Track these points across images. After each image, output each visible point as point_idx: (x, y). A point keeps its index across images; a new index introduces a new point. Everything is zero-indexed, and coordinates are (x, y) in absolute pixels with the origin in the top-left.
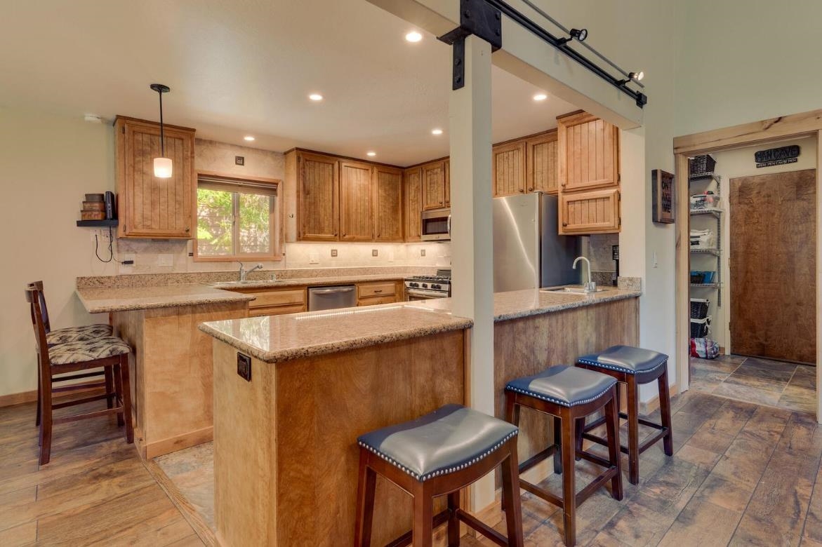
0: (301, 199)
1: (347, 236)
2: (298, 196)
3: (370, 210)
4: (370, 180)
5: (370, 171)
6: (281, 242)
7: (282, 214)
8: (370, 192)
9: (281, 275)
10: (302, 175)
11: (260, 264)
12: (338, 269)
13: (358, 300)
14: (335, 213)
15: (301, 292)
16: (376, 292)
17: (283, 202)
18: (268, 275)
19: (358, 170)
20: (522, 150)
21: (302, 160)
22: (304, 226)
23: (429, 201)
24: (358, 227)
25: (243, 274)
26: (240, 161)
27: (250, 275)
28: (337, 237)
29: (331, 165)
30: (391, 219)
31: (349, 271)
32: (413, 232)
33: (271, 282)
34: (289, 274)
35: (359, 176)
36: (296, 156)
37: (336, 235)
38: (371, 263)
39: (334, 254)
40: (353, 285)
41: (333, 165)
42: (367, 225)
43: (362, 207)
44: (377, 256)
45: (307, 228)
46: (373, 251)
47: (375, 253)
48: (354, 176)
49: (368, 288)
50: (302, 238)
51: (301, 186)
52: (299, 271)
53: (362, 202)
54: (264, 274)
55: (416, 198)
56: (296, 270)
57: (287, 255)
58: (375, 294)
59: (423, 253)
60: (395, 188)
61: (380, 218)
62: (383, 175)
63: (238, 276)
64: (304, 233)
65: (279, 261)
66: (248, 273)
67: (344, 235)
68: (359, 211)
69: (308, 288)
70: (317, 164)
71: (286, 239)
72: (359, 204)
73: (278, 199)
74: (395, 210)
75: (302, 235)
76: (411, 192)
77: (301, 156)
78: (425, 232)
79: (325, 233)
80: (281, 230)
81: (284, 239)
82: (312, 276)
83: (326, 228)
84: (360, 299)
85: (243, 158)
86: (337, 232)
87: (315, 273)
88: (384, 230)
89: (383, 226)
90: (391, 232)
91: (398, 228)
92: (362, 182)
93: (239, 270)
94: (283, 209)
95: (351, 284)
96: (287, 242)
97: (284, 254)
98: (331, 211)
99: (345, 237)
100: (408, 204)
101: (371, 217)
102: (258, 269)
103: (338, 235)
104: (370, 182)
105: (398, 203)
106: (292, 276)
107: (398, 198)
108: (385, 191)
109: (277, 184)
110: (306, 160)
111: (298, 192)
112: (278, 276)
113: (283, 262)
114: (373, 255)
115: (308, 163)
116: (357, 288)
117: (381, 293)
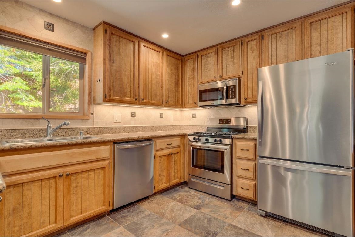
0: (108, 66)
1: (144, 101)
2: (105, 64)
3: (161, 83)
4: (161, 60)
5: (161, 53)
6: (90, 103)
7: (90, 81)
8: (161, 69)
9: (89, 131)
10: (108, 45)
11: (67, 122)
12: (136, 127)
13: (155, 152)
14: (136, 82)
15: (108, 148)
16: (168, 144)
17: (91, 70)
18: (76, 132)
19: (152, 50)
20: (297, 28)
21: (108, 32)
22: (110, 90)
23: (203, 78)
24: (153, 94)
25: (49, 131)
26: (50, 27)
27: (57, 132)
28: (137, 101)
29: (132, 43)
30: (175, 91)
31: (144, 129)
32: (190, 101)
33: (79, 138)
34: (96, 131)
35: (153, 56)
36: (103, 29)
37: (136, 99)
38: (158, 122)
39: (133, 115)
40: (151, 140)
41: (134, 42)
42: (158, 94)
43: (156, 80)
44: (163, 117)
45: (112, 91)
46: (161, 114)
47: (161, 116)
48: (150, 54)
49: (162, 142)
50: (108, 99)
51: (108, 55)
52: (105, 128)
53: (156, 76)
54: (73, 131)
55: (192, 76)
56: (102, 128)
57: (94, 115)
58: (167, 146)
59: (194, 116)
60: (177, 69)
61: (168, 89)
62: (169, 58)
63: (44, 132)
64: (110, 96)
65: (88, 119)
66: (55, 130)
67: (143, 100)
68: (153, 82)
69: (114, 143)
70: (121, 39)
71: (94, 101)
72: (153, 77)
73: (87, 67)
74: (177, 84)
75: (108, 98)
76: (188, 72)
77: (108, 29)
78: (201, 100)
79: (127, 97)
80: (90, 93)
81: (92, 101)
82: (115, 132)
83: (128, 93)
84: (157, 151)
85: (53, 25)
86: (137, 97)
87: (118, 130)
88: (170, 98)
89: (169, 96)
90: (174, 100)
91: (179, 98)
92: (156, 60)
93: (46, 127)
94: (91, 76)
95: (150, 139)
96: (94, 104)
97: (92, 114)
98: (132, 80)
99: (143, 101)
100: (186, 81)
101: (162, 88)
102: (64, 127)
103: (138, 99)
104: (161, 61)
105: (179, 80)
106: (99, 133)
107: (179, 76)
108: (171, 70)
109: (86, 54)
110: (112, 34)
111: (105, 59)
112: (86, 133)
113: (90, 121)
114: (160, 117)
115: (113, 36)
116: (154, 142)
117: (171, 146)
